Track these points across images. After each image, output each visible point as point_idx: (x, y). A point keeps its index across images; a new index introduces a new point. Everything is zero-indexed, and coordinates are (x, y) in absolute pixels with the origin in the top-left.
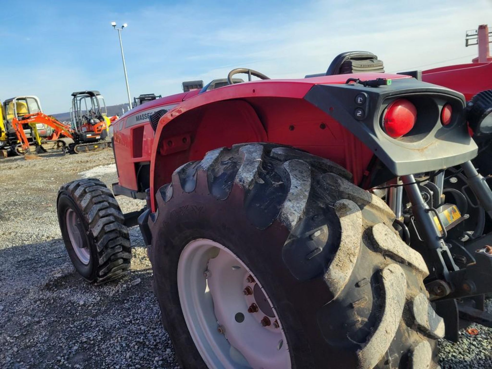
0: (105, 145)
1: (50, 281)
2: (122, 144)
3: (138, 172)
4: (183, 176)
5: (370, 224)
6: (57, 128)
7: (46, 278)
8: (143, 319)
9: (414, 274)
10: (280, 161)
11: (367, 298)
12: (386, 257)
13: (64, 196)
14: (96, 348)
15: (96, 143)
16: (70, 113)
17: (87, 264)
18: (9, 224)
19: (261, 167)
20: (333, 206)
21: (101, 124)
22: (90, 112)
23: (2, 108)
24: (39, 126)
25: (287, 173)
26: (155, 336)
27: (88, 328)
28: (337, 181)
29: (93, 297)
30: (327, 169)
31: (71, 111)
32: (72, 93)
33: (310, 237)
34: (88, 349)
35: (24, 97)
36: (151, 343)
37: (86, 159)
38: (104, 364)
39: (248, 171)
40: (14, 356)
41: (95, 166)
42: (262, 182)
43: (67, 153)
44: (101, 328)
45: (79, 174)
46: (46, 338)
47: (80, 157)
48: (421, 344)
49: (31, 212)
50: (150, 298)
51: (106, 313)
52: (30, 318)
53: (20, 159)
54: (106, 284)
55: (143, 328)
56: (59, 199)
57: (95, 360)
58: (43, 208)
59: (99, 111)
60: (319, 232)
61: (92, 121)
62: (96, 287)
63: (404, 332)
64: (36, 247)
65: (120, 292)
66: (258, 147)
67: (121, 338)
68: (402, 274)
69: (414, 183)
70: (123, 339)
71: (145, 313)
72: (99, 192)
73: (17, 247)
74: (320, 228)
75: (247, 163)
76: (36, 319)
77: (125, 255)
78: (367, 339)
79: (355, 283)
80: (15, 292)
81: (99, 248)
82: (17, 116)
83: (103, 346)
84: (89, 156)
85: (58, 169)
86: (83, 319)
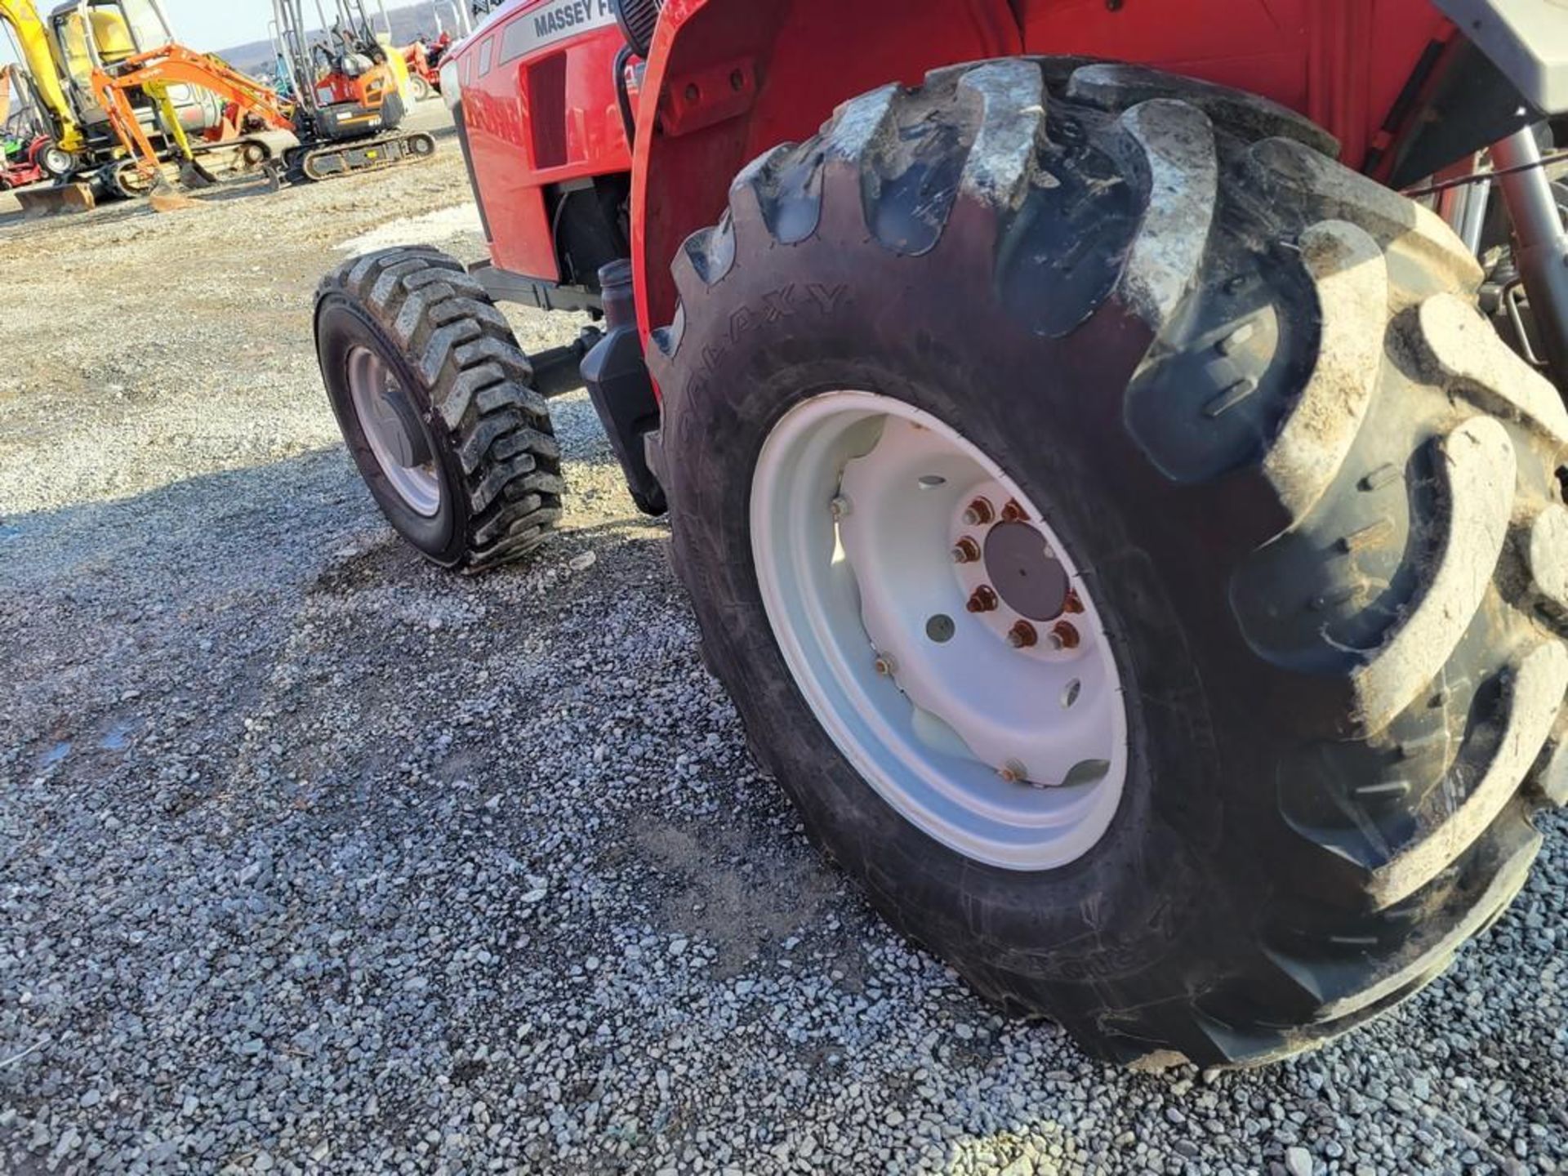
0: (400, 147)
1: (329, 568)
2: (489, 129)
3: (557, 219)
4: (768, 192)
5: (1408, 298)
6: (237, 94)
7: (313, 560)
8: (622, 659)
9: (1535, 450)
10: (1105, 109)
11: (1391, 520)
12: (1457, 400)
13: (338, 305)
14: (505, 738)
15: (369, 141)
17: (431, 514)
18: (161, 412)
19: (1043, 135)
20: (1295, 242)
21: (379, 72)
22: (334, 31)
23: (47, 35)
24: (177, 93)
25: (1134, 147)
26: (665, 703)
27: (466, 689)
28: (1303, 161)
29: (465, 606)
30: (1260, 127)
31: (275, 36)
33: (1219, 349)
34: (482, 741)
36: (659, 721)
37: (345, 198)
38: (535, 777)
39: (1003, 147)
40: (277, 765)
41: (381, 222)
42: (1051, 182)
43: (281, 181)
44: (505, 687)
45: (335, 247)
46: (356, 718)
47: (326, 191)
48: (1541, 650)
49: (217, 375)
50: (634, 604)
51: (513, 647)
52: (295, 669)
53: (136, 210)
54: (494, 570)
55: (627, 683)
56: (321, 318)
57: (508, 767)
58: (251, 362)
59: (364, 24)
60: (1248, 329)
61: (348, 64)
62: (467, 578)
63: (1494, 618)
64: (260, 476)
65: (541, 591)
66: (1022, 69)
67: (570, 710)
68: (1505, 448)
69: (1533, 166)
70: (576, 713)
71: (628, 644)
72: (445, 290)
73: (204, 477)
74: (1249, 317)
75: (995, 122)
76: (317, 672)
77: (546, 482)
78: (1386, 637)
79: (1358, 479)
80: (232, 602)
81: (469, 462)
82: (99, 62)
83: (523, 733)
84: (355, 189)
85: (266, 236)
86: (450, 667)
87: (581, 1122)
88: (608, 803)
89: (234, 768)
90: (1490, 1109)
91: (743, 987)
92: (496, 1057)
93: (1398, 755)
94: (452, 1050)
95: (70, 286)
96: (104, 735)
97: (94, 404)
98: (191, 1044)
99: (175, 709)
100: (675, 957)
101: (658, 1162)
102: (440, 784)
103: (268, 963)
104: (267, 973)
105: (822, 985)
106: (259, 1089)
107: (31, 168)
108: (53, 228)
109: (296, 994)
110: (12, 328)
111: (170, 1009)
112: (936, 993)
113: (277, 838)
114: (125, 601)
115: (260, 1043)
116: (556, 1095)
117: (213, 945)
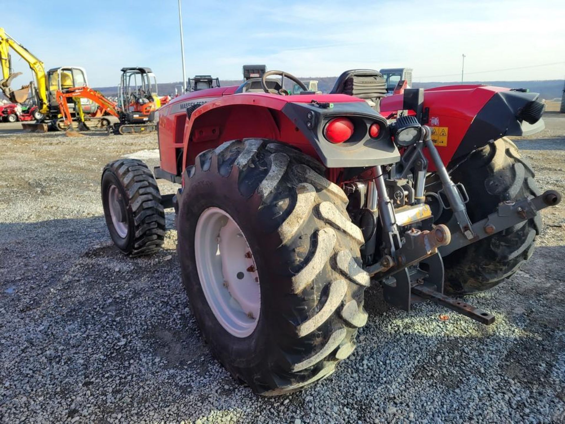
0: (153, 128)
1: (89, 250)
2: (166, 129)
3: (179, 157)
4: (203, 159)
6: (103, 104)
7: (86, 248)
8: (169, 286)
9: (348, 239)
10: (270, 153)
11: (306, 246)
12: (327, 224)
13: (109, 172)
14: (127, 303)
15: (143, 125)
16: (117, 87)
17: (124, 237)
18: (51, 198)
19: (255, 156)
20: (297, 186)
21: (150, 105)
22: (139, 89)
23: (45, 77)
24: (84, 101)
25: (271, 162)
26: (177, 298)
27: (120, 288)
28: (306, 170)
29: (128, 266)
31: (120, 86)
32: (122, 68)
33: (276, 205)
34: (120, 303)
35: (70, 67)
36: (174, 303)
37: (131, 141)
38: (132, 314)
39: (245, 157)
40: (57, 302)
41: (139, 150)
42: (253, 166)
43: (111, 133)
44: (132, 289)
46: (85, 292)
47: (124, 138)
48: (338, 281)
49: (72, 190)
50: (178, 271)
51: (138, 279)
52: (71, 277)
53: (61, 135)
54: (140, 257)
55: (168, 292)
56: (104, 175)
57: (125, 310)
58: (85, 187)
59: (149, 90)
60: (282, 202)
61: (141, 101)
62: (131, 258)
64: (77, 222)
65: (152, 264)
66: (258, 142)
67: (149, 297)
68: (334, 235)
71: (172, 282)
72: (141, 172)
73: (59, 220)
74: (283, 200)
75: (246, 152)
76: (77, 278)
77: (160, 232)
79: (299, 236)
80: (57, 256)
81: (137, 222)
82: (61, 87)
83: (133, 302)
84: (134, 139)
85: (101, 149)
86: (118, 282)
87: (115, 398)
88: (151, 323)
89: (44, 302)
90: (350, 416)
91: (171, 371)
92: (97, 381)
93: (304, 300)
94: (85, 378)
95: (32, 156)
96: (7, 289)
97: (30, 193)
98: (12, 370)
99: (32, 284)
100: (155, 363)
101: (133, 409)
102: (104, 313)
103: (39, 352)
104: (38, 354)
105: (193, 373)
106: (28, 382)
107: (29, 116)
108: (31, 137)
109: (45, 361)
110: (9, 166)
111: (8, 360)
112: (222, 377)
113: (52, 321)
114: (24, 252)
115: (31, 371)
116: (110, 392)
117: (25, 346)
